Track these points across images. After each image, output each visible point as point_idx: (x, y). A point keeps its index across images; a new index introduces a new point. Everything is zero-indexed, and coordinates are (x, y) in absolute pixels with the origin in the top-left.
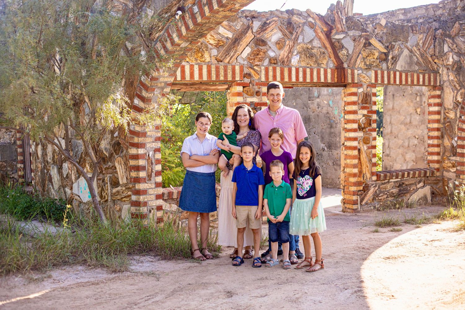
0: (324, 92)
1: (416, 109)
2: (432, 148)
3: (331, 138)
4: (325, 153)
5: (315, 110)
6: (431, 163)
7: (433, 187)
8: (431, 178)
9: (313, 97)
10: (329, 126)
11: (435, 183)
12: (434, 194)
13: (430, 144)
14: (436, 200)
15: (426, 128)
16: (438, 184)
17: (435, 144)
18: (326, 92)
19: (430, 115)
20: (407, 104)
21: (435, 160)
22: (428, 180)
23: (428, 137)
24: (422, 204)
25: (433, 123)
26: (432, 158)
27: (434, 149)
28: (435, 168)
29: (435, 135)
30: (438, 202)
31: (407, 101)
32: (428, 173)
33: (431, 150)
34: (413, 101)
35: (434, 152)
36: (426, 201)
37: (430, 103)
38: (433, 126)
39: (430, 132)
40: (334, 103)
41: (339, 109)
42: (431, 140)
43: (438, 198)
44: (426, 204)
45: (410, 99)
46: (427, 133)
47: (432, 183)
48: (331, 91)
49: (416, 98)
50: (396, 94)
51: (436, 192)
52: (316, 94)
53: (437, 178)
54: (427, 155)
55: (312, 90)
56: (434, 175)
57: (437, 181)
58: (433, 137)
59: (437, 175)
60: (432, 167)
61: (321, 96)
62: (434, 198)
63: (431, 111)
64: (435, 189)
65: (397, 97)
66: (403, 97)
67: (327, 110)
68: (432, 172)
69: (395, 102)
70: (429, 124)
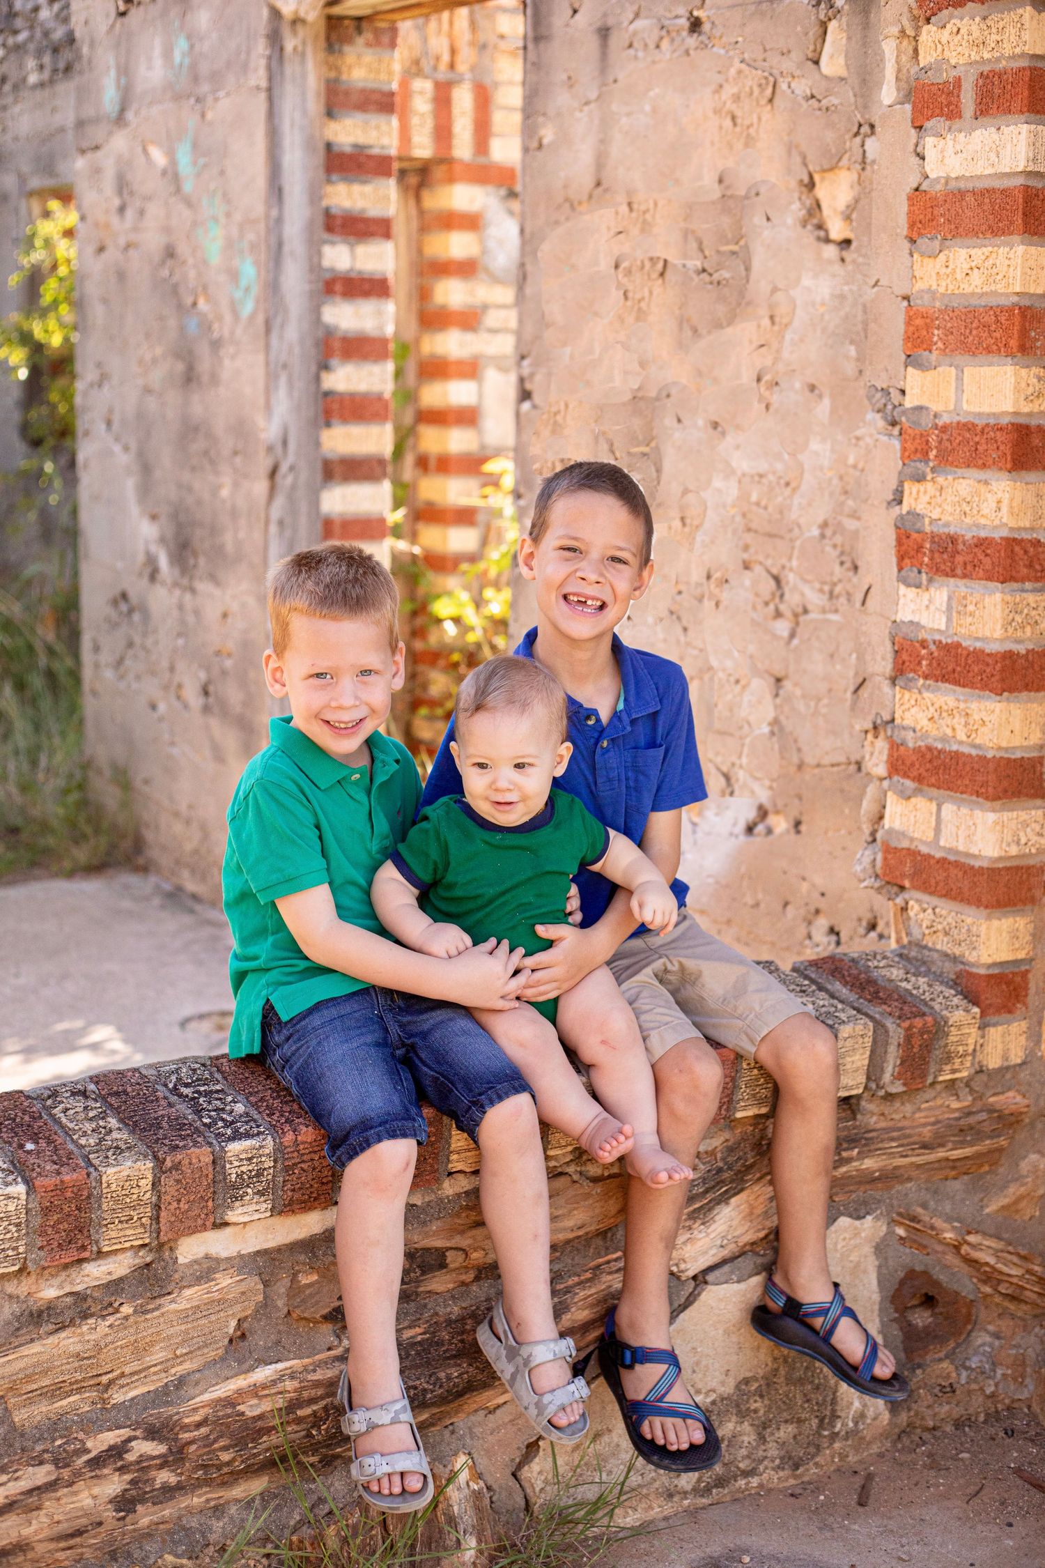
0: (150, 68)
1: (811, 185)
2: (946, 697)
3: (186, 476)
4: (161, 599)
5: (107, 226)
6: (926, 887)
7: (919, 1222)
8: (902, 1112)
9: (96, 120)
10: (180, 367)
11: (953, 1164)
12: (937, 1310)
13: (922, 635)
14: (967, 1368)
15: (885, 419)
16: (1001, 1170)
17: (978, 645)
18: (158, 62)
19: (937, 243)
20: (728, 123)
21: (972, 868)
22: (853, 1141)
23: (899, 542)
24: (742, 1465)
25: (967, 357)
26: (938, 830)
27: (962, 706)
28: (973, 965)
29: (983, 521)
30: (993, 1395)
31: (730, 90)
32: (849, 1059)
33: (925, 722)
34: (783, 86)
35: (956, 756)
36: (815, 1422)
37: (932, 77)
38: (960, 389)
39: (920, 479)
40: (202, 161)
41: (228, 215)
42: (930, 581)
43: (988, 1339)
44: (812, 1450)
45: (758, 64)
46: (893, 484)
47: (919, 1166)
48: (183, 55)
49: (812, 47)
50: (625, 24)
51: (967, 1281)
52: (109, 95)
53: (992, 1100)
54: (881, 770)
55: (90, 62)
56: (948, 1068)
57: (991, 1138)
58: (960, 547)
59: (979, 1057)
60: (929, 942)
61: (134, 106)
62: (927, 1353)
63: (939, 187)
64: (948, 1244)
65: (641, 54)
66: (692, 41)
67: (167, 230)
68: (916, 1042)
69: (614, 107)
70: (919, 366)
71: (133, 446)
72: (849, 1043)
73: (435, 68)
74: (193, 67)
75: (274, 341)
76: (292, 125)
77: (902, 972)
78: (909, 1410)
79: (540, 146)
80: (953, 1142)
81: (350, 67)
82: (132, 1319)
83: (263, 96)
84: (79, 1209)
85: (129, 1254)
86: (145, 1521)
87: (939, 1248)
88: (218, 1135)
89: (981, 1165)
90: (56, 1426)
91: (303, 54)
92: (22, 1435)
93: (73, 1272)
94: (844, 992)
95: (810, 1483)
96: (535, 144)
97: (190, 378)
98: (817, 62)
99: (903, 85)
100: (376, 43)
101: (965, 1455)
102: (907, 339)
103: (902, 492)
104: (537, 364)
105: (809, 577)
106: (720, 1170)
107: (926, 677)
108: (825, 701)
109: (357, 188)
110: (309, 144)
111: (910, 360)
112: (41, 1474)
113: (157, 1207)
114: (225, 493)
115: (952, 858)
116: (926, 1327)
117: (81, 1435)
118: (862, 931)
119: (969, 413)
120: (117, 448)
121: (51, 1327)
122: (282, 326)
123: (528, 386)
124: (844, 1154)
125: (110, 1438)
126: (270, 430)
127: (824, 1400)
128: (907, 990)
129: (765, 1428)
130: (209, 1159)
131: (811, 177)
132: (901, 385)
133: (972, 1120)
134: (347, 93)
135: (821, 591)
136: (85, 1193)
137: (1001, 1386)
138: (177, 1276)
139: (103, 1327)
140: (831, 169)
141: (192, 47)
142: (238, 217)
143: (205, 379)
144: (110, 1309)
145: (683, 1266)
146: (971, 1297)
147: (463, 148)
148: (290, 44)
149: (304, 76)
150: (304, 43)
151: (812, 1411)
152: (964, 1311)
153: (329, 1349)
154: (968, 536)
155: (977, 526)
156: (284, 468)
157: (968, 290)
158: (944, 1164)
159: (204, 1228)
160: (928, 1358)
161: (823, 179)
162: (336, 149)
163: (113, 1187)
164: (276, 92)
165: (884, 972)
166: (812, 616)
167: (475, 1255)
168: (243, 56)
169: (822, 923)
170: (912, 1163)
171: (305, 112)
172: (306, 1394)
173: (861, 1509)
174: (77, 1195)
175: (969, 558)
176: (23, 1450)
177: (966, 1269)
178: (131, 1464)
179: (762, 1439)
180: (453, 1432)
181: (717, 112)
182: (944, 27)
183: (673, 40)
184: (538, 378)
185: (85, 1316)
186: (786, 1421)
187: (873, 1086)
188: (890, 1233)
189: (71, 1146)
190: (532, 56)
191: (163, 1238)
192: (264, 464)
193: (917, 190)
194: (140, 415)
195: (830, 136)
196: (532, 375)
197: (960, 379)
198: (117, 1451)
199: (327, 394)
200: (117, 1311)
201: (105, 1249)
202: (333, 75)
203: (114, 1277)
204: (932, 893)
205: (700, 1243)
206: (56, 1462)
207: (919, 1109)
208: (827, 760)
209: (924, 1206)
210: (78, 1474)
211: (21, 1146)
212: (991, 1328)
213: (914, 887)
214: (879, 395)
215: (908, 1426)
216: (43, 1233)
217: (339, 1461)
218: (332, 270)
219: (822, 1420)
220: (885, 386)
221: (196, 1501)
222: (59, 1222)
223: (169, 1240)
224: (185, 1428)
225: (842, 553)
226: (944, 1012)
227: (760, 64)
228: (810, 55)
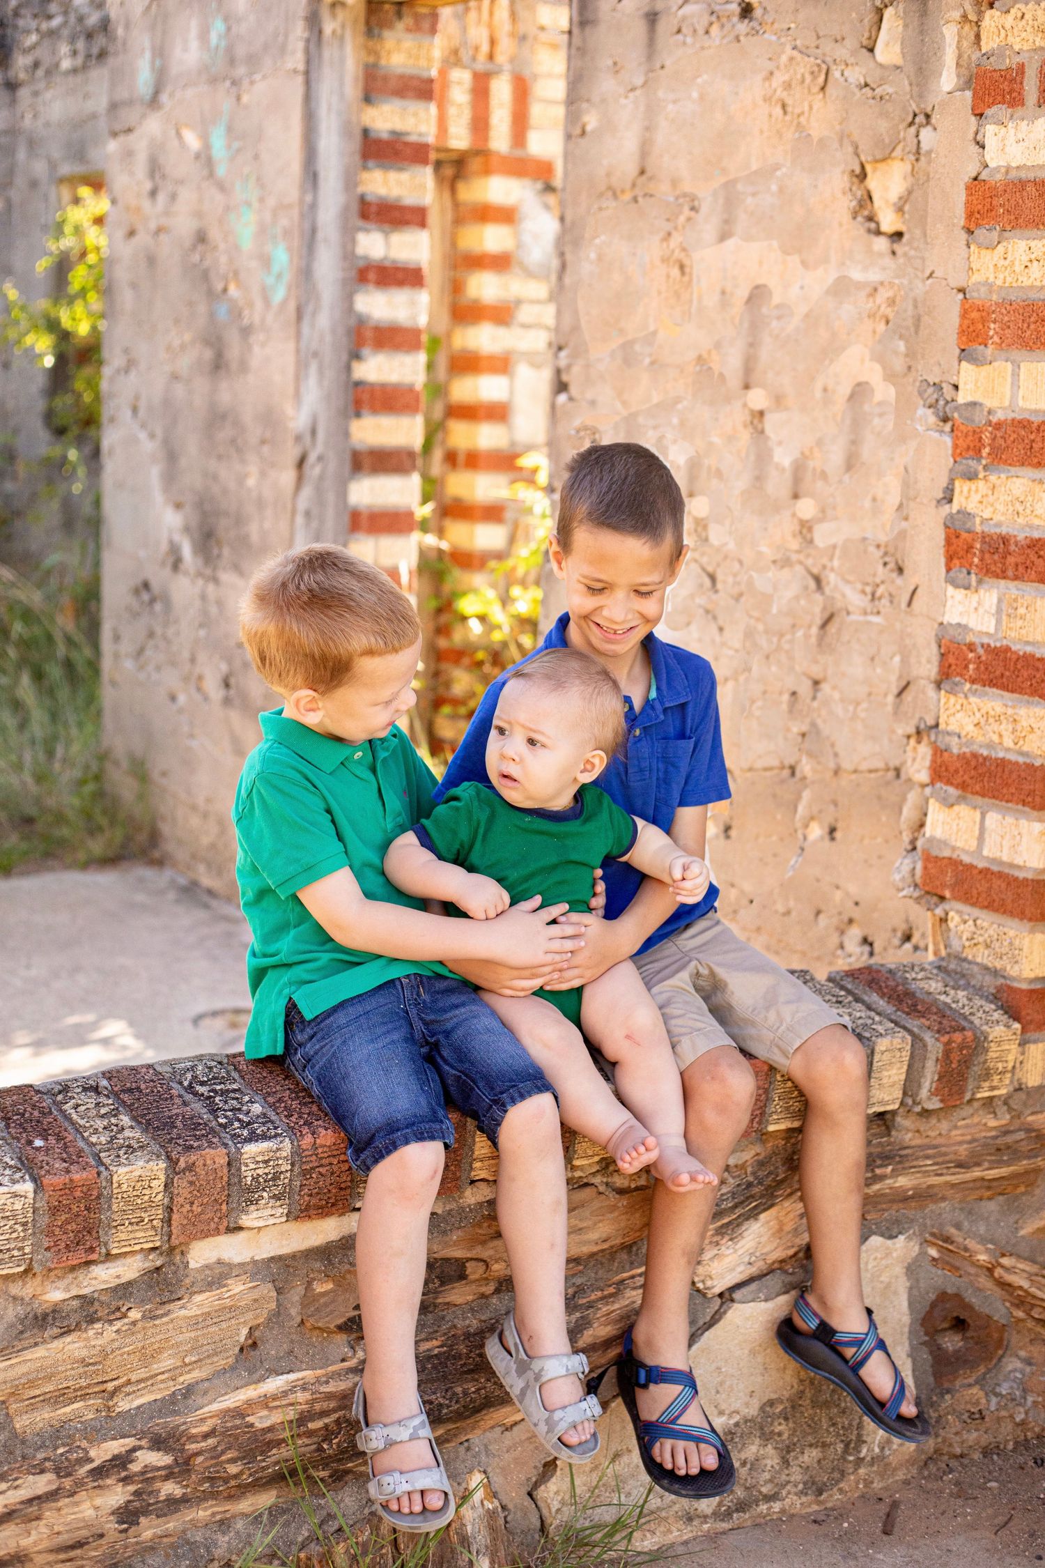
0: (185, 50)
1: (863, 176)
2: (994, 702)
3: (212, 465)
4: (184, 589)
5: (138, 210)
6: (968, 898)
7: (952, 1243)
8: (938, 1129)
9: (130, 103)
10: (208, 354)
11: (988, 1184)
12: (969, 1334)
13: (970, 638)
14: (996, 1395)
15: (937, 415)
16: (1037, 1191)
17: (1029, 649)
18: (194, 44)
19: (995, 235)
20: (778, 111)
21: (1016, 879)
22: (887, 1157)
23: (948, 542)
24: (764, 1490)
25: (1024, 352)
26: (981, 838)
27: (1010, 711)
28: (1014, 979)
29: (1037, 522)
30: (1023, 1423)
31: (780, 78)
32: (885, 1073)
33: (970, 728)
34: (836, 74)
35: (1002, 763)
36: (840, 1447)
37: (994, 64)
38: (1015, 385)
39: (971, 477)
40: (236, 145)
41: (261, 200)
42: (980, 582)
43: (1019, 1365)
44: (836, 1475)
45: (809, 52)
46: (944, 482)
47: (953, 1186)
48: (220, 37)
49: (866, 35)
50: (675, 8)
51: (999, 1304)
52: (144, 77)
53: (1030, 1118)
54: (924, 776)
55: (124, 44)
56: (986, 1084)
57: (1029, 1158)
58: (1012, 548)
59: (1018, 1074)
60: (969, 954)
61: (169, 89)
62: (956, 1378)
63: (999, 177)
64: (981, 1267)
65: (689, 40)
66: (743, 27)
67: (199, 214)
68: (955, 1057)
69: (660, 94)
70: (976, 361)
71: (159, 432)
72: (886, 1056)
73: (474, 59)
74: (230, 50)
75: (306, 329)
76: (329, 109)
77: (940, 985)
78: (937, 1436)
79: (583, 133)
80: (990, 1161)
81: (389, 53)
82: (140, 1325)
83: (300, 79)
84: (88, 1209)
85: (139, 1257)
86: (147, 1534)
87: (972, 1270)
88: (234, 1136)
89: (1016, 1186)
90: (58, 1433)
91: (342, 38)
92: (23, 1442)
93: (81, 1274)
94: (881, 1004)
95: (833, 1509)
96: (578, 131)
97: (218, 365)
98: (871, 50)
99: (964, 71)
100: (416, 28)
101: (993, 1484)
102: (962, 332)
103: (952, 490)
104: (574, 356)
105: (851, 578)
106: (750, 1185)
107: (973, 682)
108: (864, 705)
109: (393, 176)
110: (346, 131)
111: (964, 354)
112: (42, 1483)
113: (169, 1209)
114: (251, 482)
115: (995, 868)
116: (956, 1352)
117: (84, 1444)
118: (896, 942)
119: (1023, 410)
120: (142, 436)
121: (56, 1331)
122: (314, 314)
123: (565, 378)
124: (878, 1171)
125: (115, 1447)
126: (299, 420)
127: (850, 1425)
128: (945, 1004)
129: (788, 1452)
130: (224, 1161)
131: (863, 167)
132: (954, 380)
133: (1009, 1139)
134: (385, 78)
135: (863, 592)
136: (95, 1193)
137: (1030, 1414)
138: (187, 1281)
139: (110, 1331)
140: (884, 160)
141: (229, 29)
142: (271, 202)
143: (234, 366)
144: (117, 1313)
145: (709, 1283)
146: (1003, 1321)
147: (500, 140)
148: (329, 27)
149: (342, 60)
150: (343, 26)
151: (838, 1435)
152: (996, 1335)
153: (343, 1360)
154: (1021, 537)
155: (1031, 527)
156: (312, 458)
157: (1027, 283)
158: (978, 1184)
159: (217, 1232)
160: (958, 1383)
161: (875, 170)
162: (373, 135)
163: (124, 1187)
164: (313, 75)
165: (922, 984)
166: (853, 617)
167: (496, 1267)
168: (281, 39)
169: (855, 933)
170: (947, 1183)
171: (342, 95)
172: (317, 1407)
173: (885, 1538)
174: (86, 1195)
175: (1020, 559)
176: (24, 1457)
177: (998, 1292)
178: (136, 1474)
179: (786, 1463)
180: (468, 1449)
181: (767, 99)
182: (1008, 11)
183: (723, 26)
184: (576, 370)
185: (92, 1320)
186: (811, 1446)
187: (910, 1101)
188: (923, 1253)
189: (81, 1144)
190: (577, 41)
191: (174, 1241)
192: (293, 453)
193: (975, 179)
194: (167, 402)
195: (883, 126)
196: (569, 367)
197: (1016, 375)
198: (120, 1462)
199: (358, 384)
200: (125, 1316)
201: (114, 1252)
202: (371, 60)
203: (123, 1280)
204: (973, 905)
205: (727, 1260)
206: (57, 1471)
207: (956, 1127)
208: (864, 766)
209: (958, 1226)
210: (80, 1484)
211: (30, 1143)
212: (1022, 1353)
213: (955, 898)
214: (931, 390)
215: (935, 1452)
216: (50, 1234)
217: (350, 1476)
218: (366, 258)
219: (847, 1445)
220: (937, 381)
221: (202, 1513)
222: (67, 1222)
223: (181, 1244)
224: (193, 1438)
225: (886, 554)
226: (985, 1028)
227: (813, 51)
228: (865, 43)
